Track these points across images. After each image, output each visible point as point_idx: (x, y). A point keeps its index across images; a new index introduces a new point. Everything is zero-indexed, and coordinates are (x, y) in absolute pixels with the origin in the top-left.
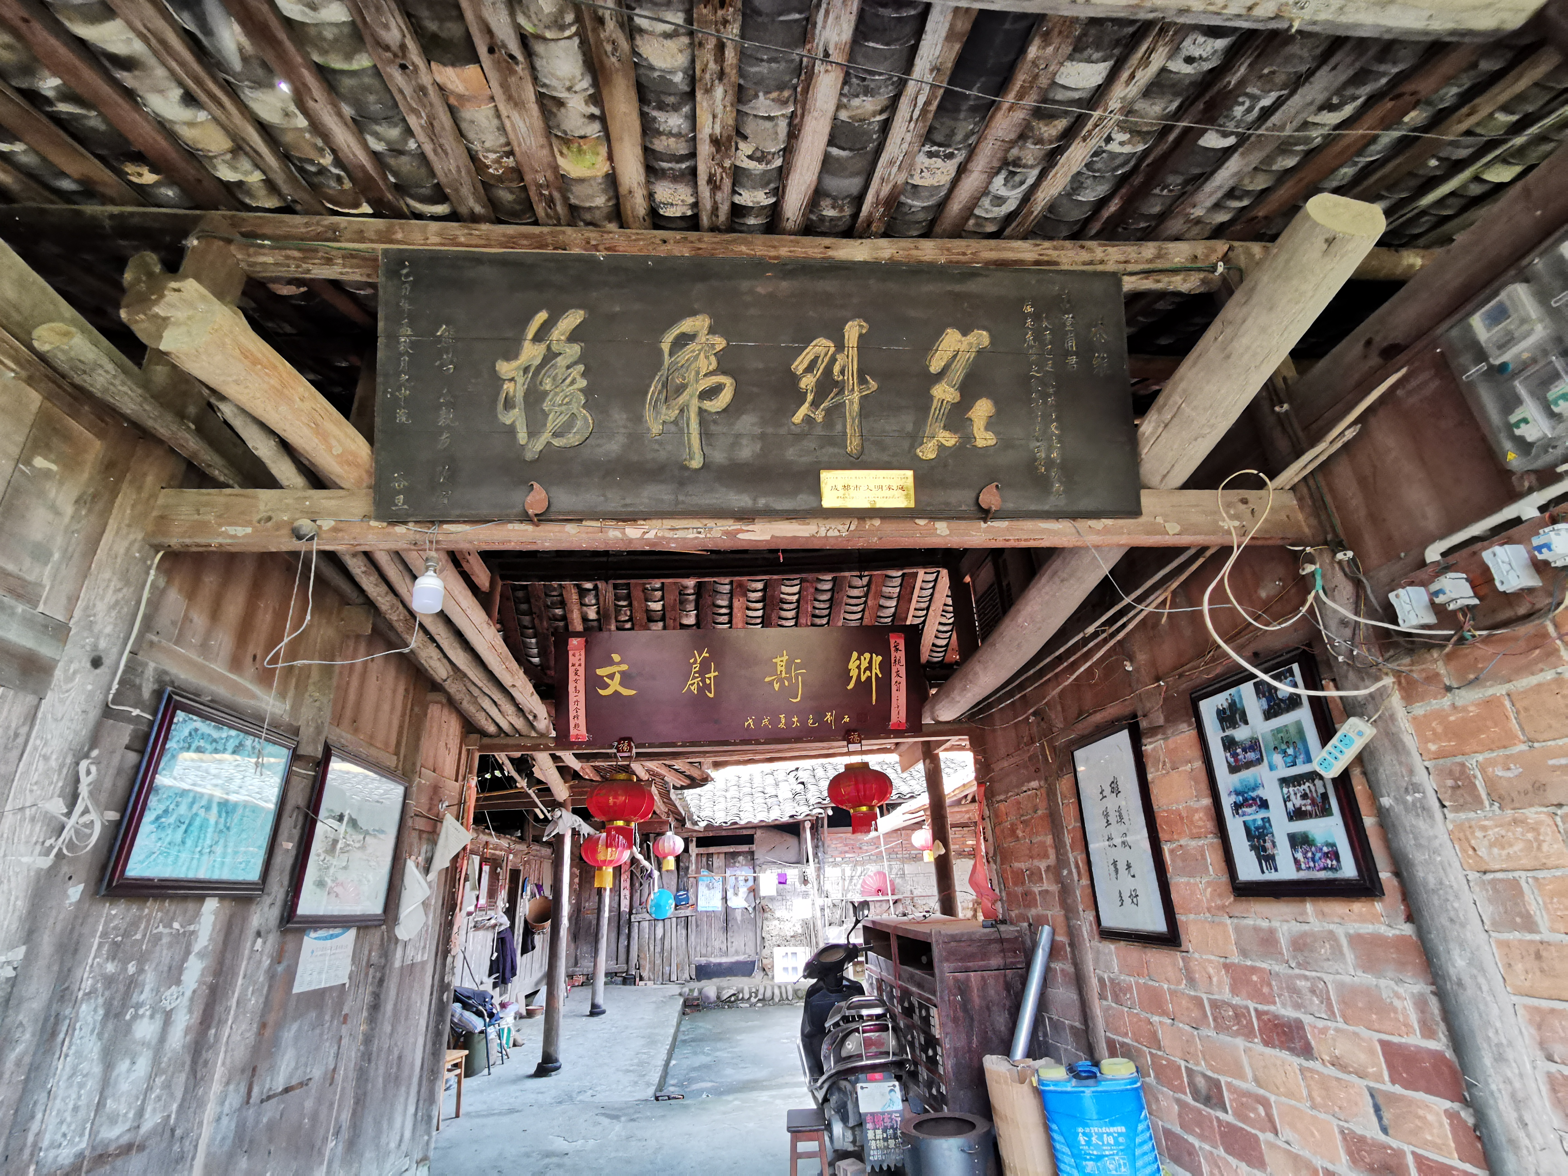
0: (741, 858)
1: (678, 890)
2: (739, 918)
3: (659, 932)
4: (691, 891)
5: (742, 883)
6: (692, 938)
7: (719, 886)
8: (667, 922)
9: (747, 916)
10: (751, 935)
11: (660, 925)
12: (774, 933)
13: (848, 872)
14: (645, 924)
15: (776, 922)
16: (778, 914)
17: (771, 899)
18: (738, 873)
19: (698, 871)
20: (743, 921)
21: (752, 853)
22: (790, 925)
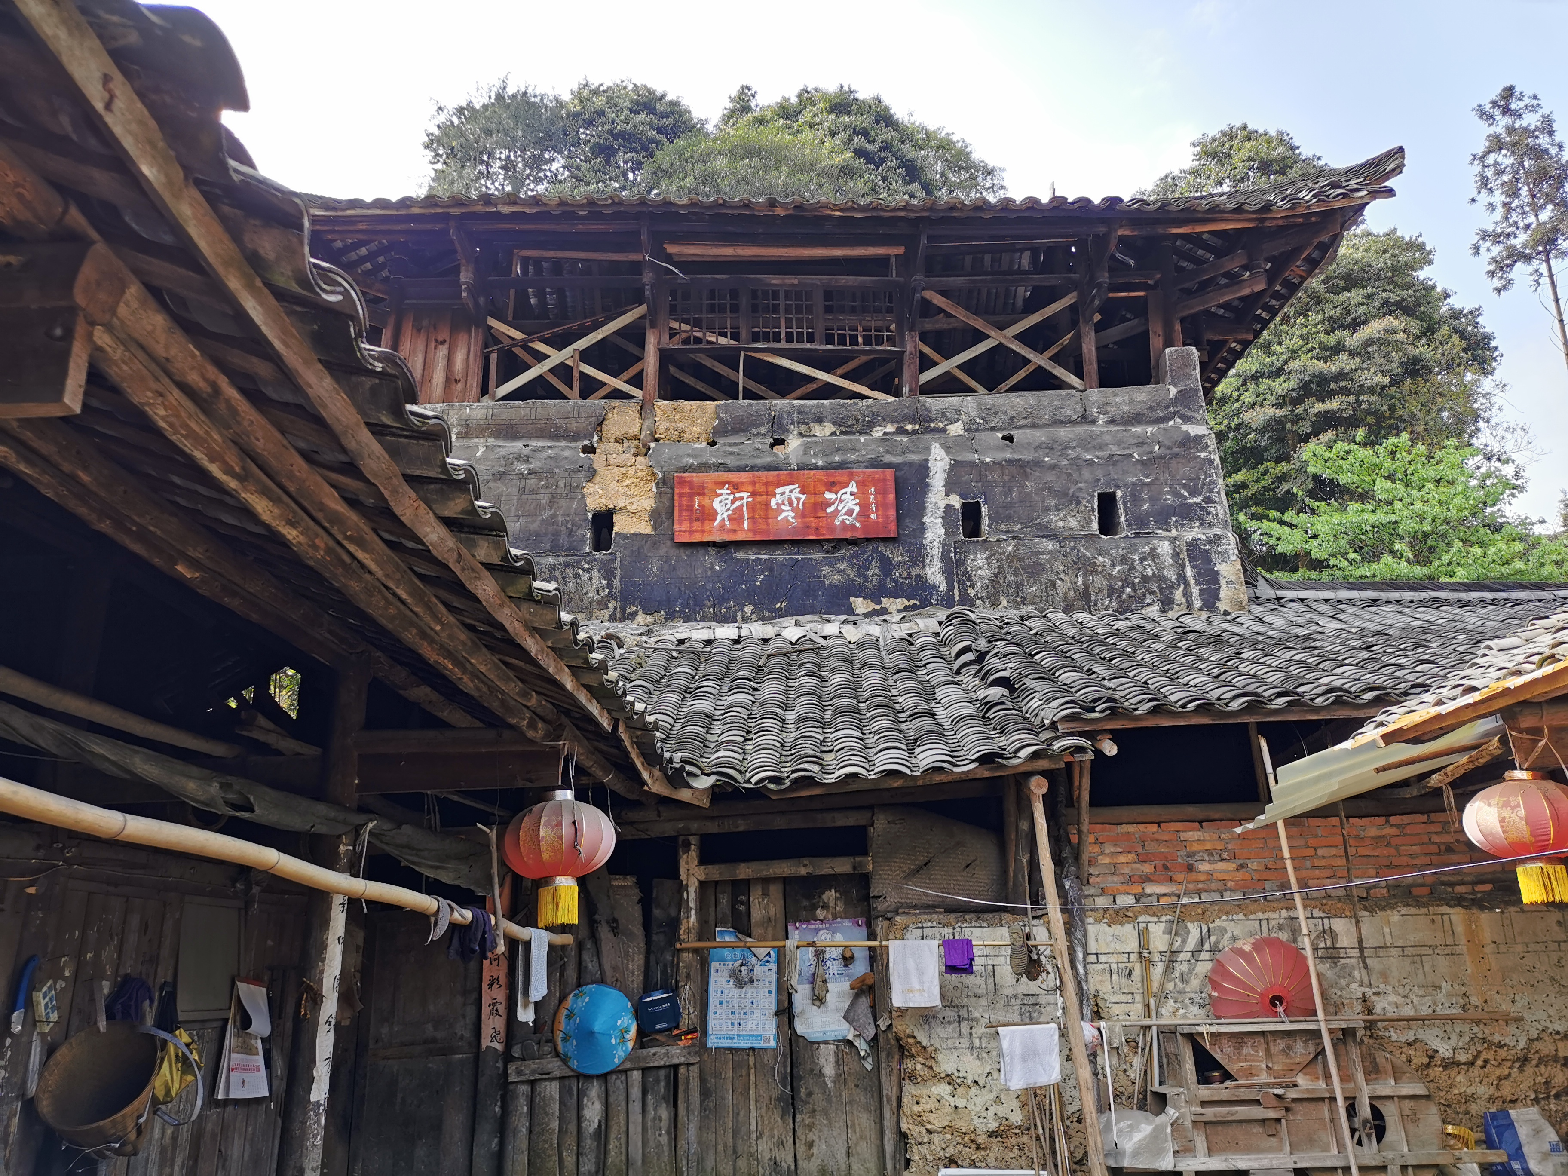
0: (830, 895)
1: (648, 989)
2: (829, 1070)
3: (593, 1112)
4: (687, 989)
5: (834, 967)
6: (691, 1132)
7: (767, 974)
8: (617, 1083)
9: (851, 1065)
10: (865, 1121)
11: (595, 1091)
12: (938, 1121)
13: (1159, 940)
14: (552, 1089)
15: (942, 1089)
16: (947, 1064)
17: (926, 1016)
18: (824, 937)
19: (705, 932)
20: (840, 1078)
21: (863, 880)
22: (983, 1098)
